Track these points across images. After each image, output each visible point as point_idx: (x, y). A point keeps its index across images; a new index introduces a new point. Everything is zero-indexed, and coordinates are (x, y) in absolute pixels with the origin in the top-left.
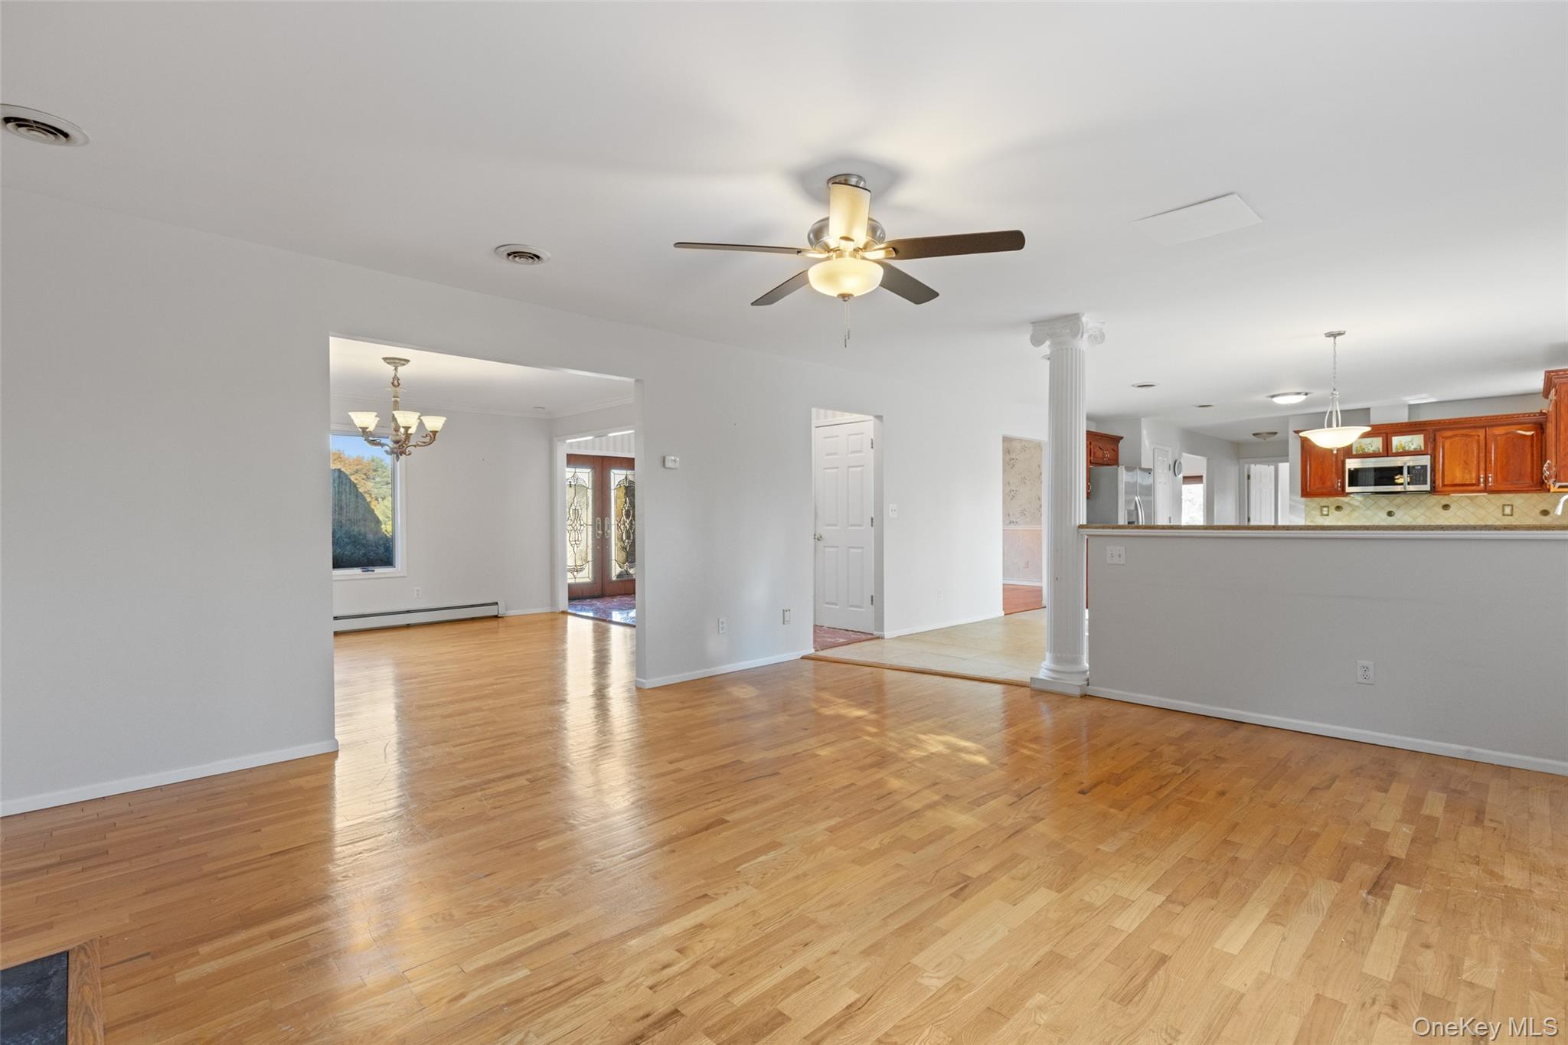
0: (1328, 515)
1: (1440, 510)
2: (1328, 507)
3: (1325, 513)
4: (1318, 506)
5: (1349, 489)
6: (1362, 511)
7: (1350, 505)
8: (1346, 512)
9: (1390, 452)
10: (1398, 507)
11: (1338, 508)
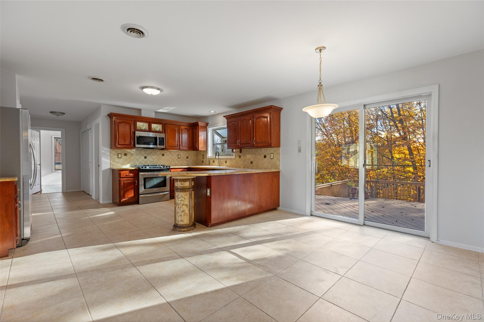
0: (121, 158)
1: (161, 156)
2: (121, 154)
3: (120, 157)
4: (116, 153)
5: (137, 146)
6: (135, 156)
7: (130, 153)
8: (129, 157)
9: (151, 130)
10: (148, 154)
11: (125, 155)
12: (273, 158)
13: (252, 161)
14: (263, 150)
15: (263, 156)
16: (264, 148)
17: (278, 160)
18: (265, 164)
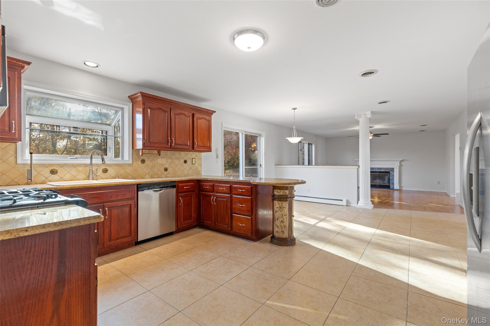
12: (194, 163)
13: (167, 167)
14: (183, 153)
15: (183, 161)
16: (184, 152)
17: (200, 165)
18: (185, 170)
